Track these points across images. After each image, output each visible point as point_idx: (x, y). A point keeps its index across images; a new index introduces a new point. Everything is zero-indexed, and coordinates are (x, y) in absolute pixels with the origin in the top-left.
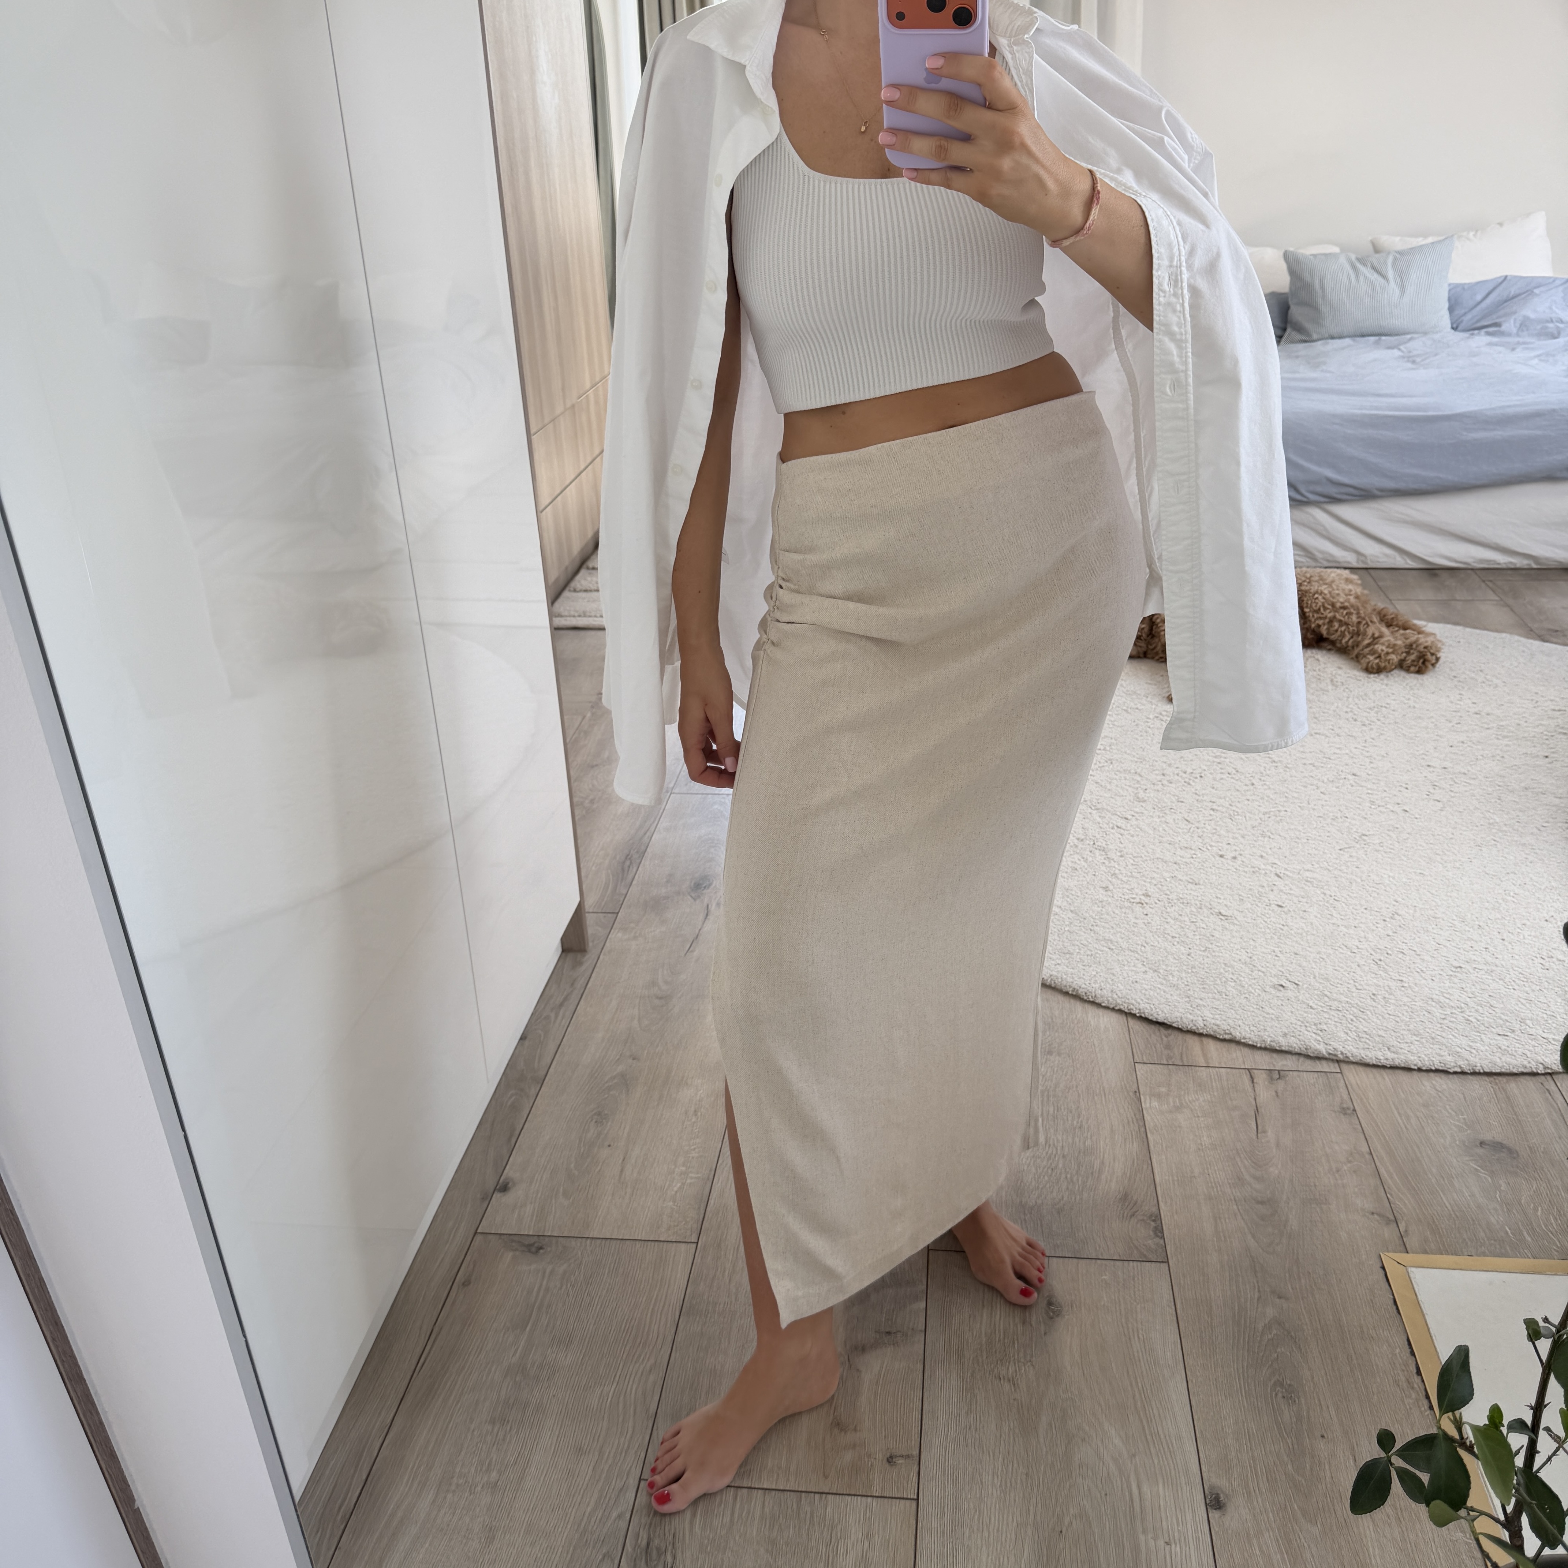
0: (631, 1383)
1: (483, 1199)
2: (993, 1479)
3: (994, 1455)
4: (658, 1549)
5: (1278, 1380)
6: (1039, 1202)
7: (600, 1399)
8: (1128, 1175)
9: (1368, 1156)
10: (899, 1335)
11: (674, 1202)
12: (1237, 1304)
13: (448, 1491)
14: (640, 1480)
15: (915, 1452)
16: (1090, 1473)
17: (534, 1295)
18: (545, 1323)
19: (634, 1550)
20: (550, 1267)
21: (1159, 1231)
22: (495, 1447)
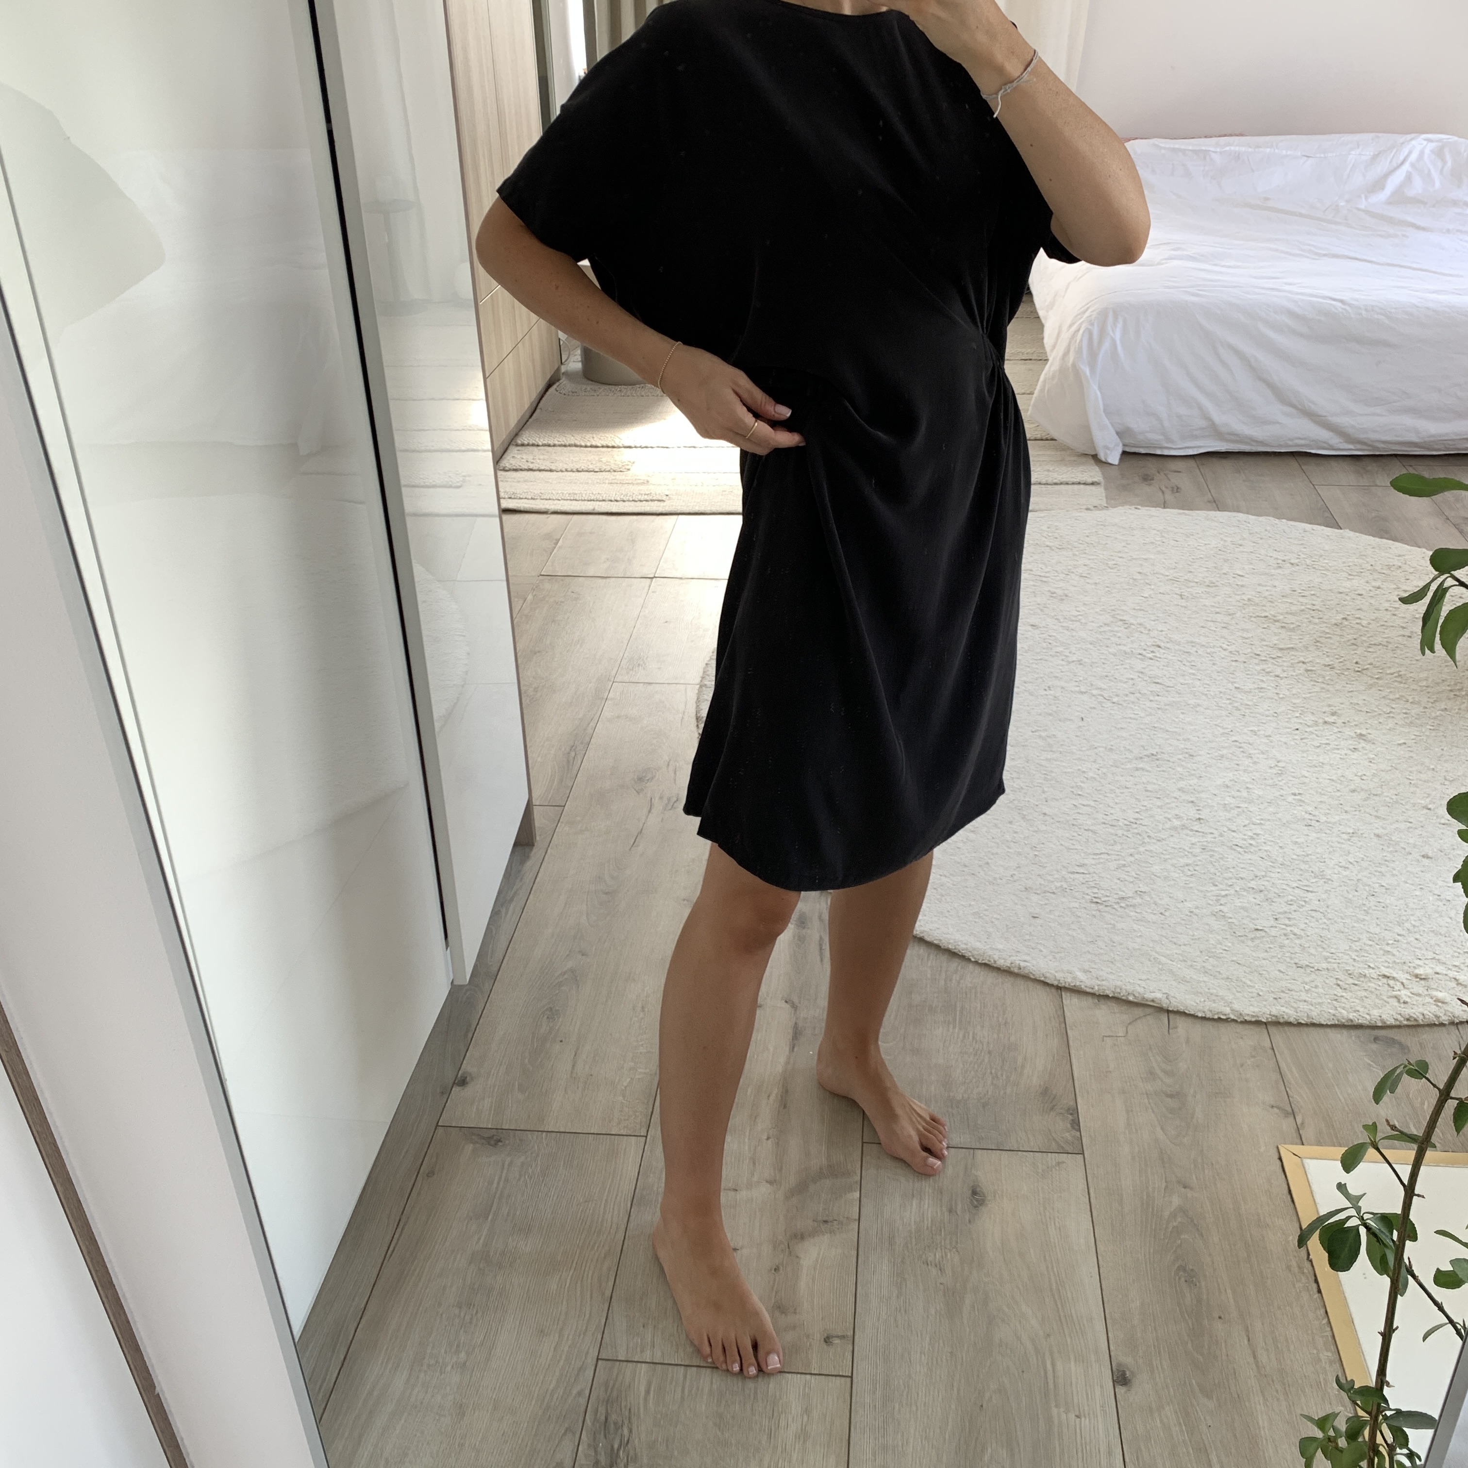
0: (587, 1269)
1: (442, 1093)
2: (921, 1357)
3: (921, 1335)
4: (615, 1424)
5: (1181, 1266)
6: (966, 1096)
7: (558, 1285)
8: (1049, 1069)
9: (1271, 1052)
10: (835, 1223)
11: (624, 1096)
12: (1145, 1194)
13: (420, 1371)
14: (598, 1359)
15: (850, 1333)
16: (1009, 1351)
17: (495, 1185)
18: (506, 1213)
19: (593, 1424)
20: (508, 1160)
21: (1076, 1124)
22: (462, 1331)
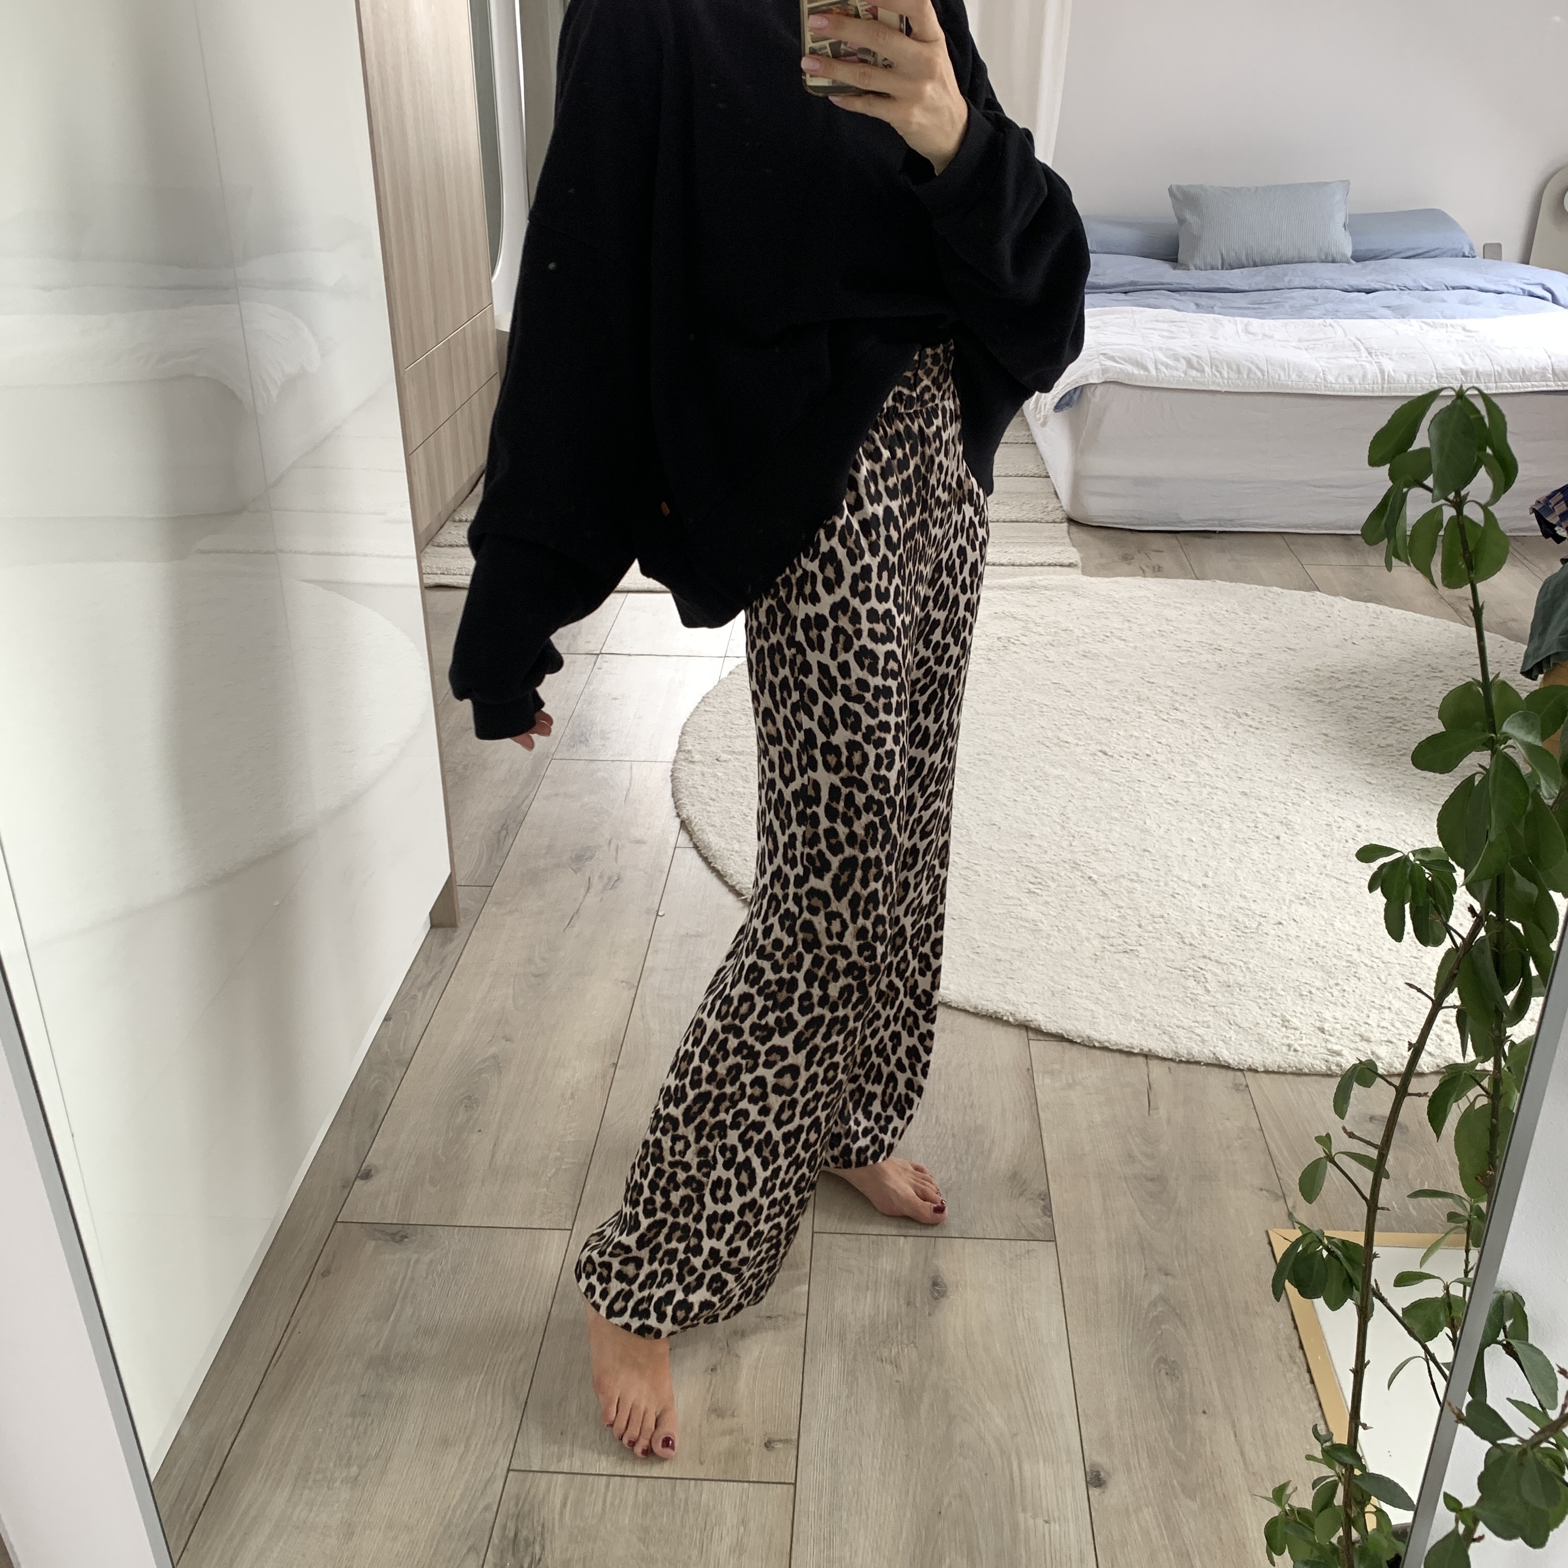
0: (500, 1373)
1: (344, 1187)
2: (873, 1461)
3: (874, 1437)
4: (526, 1540)
5: (1162, 1357)
7: (466, 1392)
8: (1018, 1154)
9: (1259, 1133)
10: (780, 1319)
11: (548, 1188)
12: (1123, 1282)
13: (304, 1487)
14: (509, 1470)
15: (795, 1437)
16: (971, 1453)
17: (398, 1284)
18: (410, 1313)
19: (501, 1541)
20: (415, 1256)
21: (1047, 1210)
22: (355, 1442)
